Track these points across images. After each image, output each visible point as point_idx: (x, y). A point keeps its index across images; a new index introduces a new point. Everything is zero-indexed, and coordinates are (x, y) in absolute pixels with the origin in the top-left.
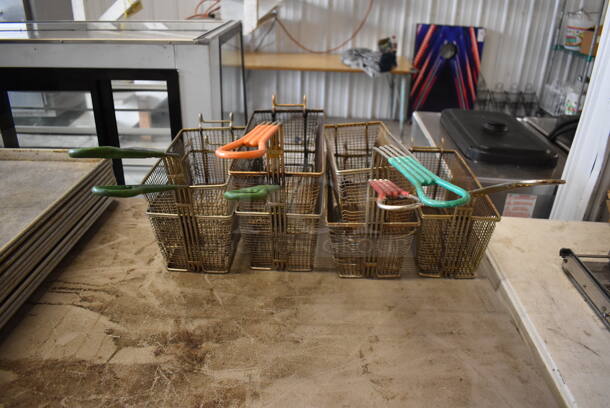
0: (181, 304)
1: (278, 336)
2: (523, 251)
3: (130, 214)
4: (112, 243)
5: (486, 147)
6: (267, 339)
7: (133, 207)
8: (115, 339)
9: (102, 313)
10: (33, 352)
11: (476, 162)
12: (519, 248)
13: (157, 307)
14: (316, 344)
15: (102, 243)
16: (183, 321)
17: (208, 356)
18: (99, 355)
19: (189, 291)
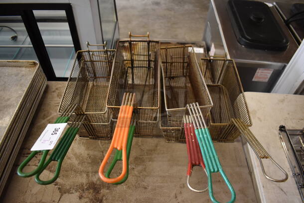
0: (88, 163)
1: (137, 184)
2: (261, 121)
3: (55, 94)
4: (48, 118)
5: (250, 38)
6: (131, 186)
7: (56, 89)
8: (59, 188)
9: (50, 171)
10: (22, 198)
11: (243, 46)
12: (259, 118)
13: (77, 165)
14: (155, 189)
15: (44, 119)
16: (90, 175)
17: (104, 198)
18: (53, 200)
19: (91, 153)
